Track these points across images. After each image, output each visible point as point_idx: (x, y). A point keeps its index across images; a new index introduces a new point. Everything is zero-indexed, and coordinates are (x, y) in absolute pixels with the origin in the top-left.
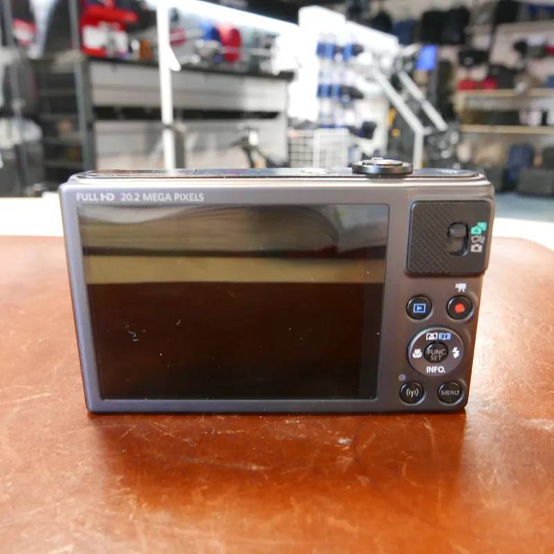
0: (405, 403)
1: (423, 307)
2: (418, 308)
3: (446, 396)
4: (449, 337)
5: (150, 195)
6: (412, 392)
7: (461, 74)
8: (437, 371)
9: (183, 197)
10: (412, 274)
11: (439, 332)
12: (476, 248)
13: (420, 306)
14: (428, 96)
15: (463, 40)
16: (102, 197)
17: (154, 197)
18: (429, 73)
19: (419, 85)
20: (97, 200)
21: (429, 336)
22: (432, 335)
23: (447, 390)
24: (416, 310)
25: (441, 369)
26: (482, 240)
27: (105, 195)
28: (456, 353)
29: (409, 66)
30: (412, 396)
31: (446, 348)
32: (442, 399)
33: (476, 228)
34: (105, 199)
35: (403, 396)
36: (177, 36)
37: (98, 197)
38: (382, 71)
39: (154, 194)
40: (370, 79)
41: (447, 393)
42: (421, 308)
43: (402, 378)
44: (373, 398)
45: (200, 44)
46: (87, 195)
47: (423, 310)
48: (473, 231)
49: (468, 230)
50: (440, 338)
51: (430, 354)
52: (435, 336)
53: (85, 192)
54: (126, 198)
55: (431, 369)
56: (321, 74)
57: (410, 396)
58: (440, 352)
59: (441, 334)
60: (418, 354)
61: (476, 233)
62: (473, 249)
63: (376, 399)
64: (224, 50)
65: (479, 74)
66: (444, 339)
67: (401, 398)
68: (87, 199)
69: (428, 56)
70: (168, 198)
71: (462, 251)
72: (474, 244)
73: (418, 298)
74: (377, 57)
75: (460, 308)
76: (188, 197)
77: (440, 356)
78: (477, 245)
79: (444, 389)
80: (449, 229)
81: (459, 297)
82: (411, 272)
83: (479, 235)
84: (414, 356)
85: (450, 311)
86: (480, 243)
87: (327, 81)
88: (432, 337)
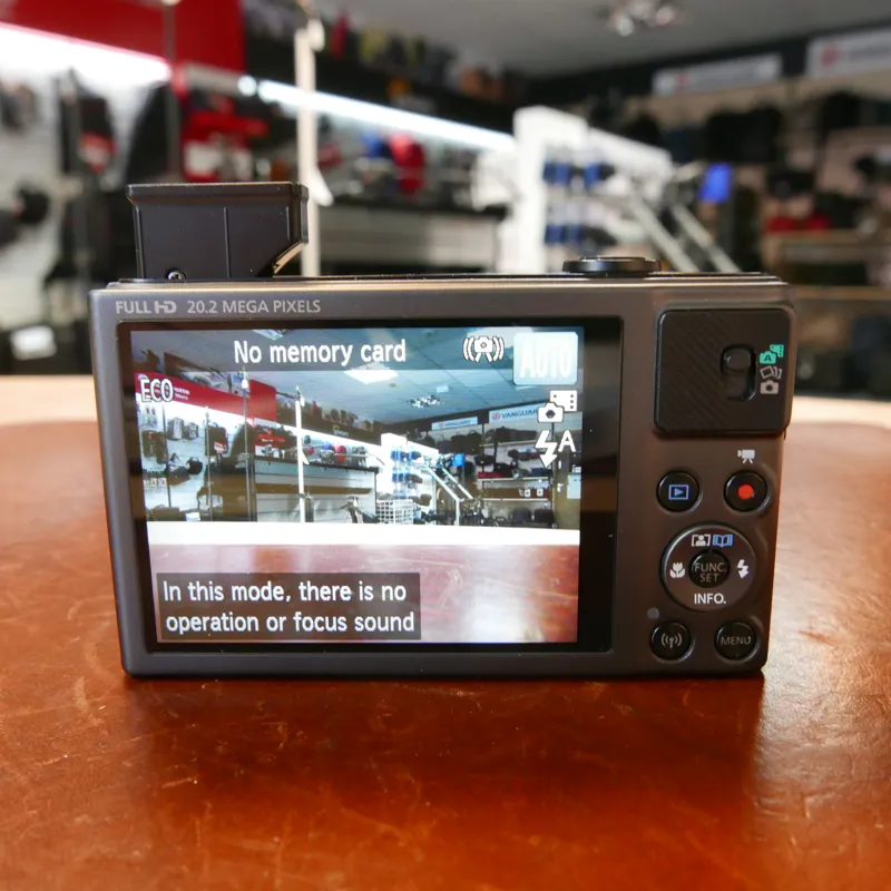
0: (659, 660)
1: (684, 489)
2: (677, 492)
3: (729, 646)
4: (730, 542)
5: (234, 303)
6: (672, 640)
7: (771, 208)
8: (712, 601)
9: (287, 306)
10: (664, 433)
11: (712, 532)
12: (769, 388)
13: (679, 488)
14: (720, 242)
15: (771, 156)
16: (157, 307)
17: (240, 306)
18: (720, 207)
19: (705, 224)
20: (149, 312)
21: (696, 539)
22: (701, 537)
23: (731, 635)
24: (673, 495)
25: (719, 598)
26: (778, 373)
27: (161, 303)
28: (744, 570)
29: (689, 196)
30: (671, 646)
31: (727, 560)
32: (723, 651)
33: (768, 353)
34: (162, 310)
35: (656, 646)
36: (328, 154)
37: (151, 307)
38: (646, 202)
39: (240, 302)
40: (627, 216)
41: (731, 640)
42: (681, 492)
43: (654, 613)
44: (606, 649)
45: (364, 165)
46: (132, 303)
47: (684, 495)
48: (762, 358)
49: (754, 358)
50: (715, 543)
51: (699, 570)
52: (706, 539)
53: (129, 299)
54: (195, 309)
55: (702, 599)
56: (550, 210)
57: (668, 645)
58: (715, 567)
59: (716, 537)
60: (678, 571)
61: (768, 362)
62: (763, 390)
63: (610, 652)
64: (401, 174)
65: (799, 207)
66: (722, 545)
67: (653, 651)
68: (132, 311)
69: (719, 180)
70: (263, 307)
71: (747, 395)
72: (765, 380)
73: (675, 475)
74: (637, 182)
75: (746, 492)
76: (296, 306)
77: (716, 575)
78: (770, 383)
79: (725, 634)
80: (723, 356)
81: (745, 474)
82: (661, 429)
83: (773, 365)
84: (673, 575)
85: (731, 499)
86: (775, 380)
87: (559, 220)
88: (701, 543)
